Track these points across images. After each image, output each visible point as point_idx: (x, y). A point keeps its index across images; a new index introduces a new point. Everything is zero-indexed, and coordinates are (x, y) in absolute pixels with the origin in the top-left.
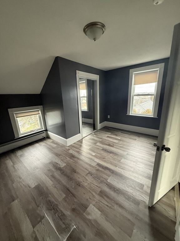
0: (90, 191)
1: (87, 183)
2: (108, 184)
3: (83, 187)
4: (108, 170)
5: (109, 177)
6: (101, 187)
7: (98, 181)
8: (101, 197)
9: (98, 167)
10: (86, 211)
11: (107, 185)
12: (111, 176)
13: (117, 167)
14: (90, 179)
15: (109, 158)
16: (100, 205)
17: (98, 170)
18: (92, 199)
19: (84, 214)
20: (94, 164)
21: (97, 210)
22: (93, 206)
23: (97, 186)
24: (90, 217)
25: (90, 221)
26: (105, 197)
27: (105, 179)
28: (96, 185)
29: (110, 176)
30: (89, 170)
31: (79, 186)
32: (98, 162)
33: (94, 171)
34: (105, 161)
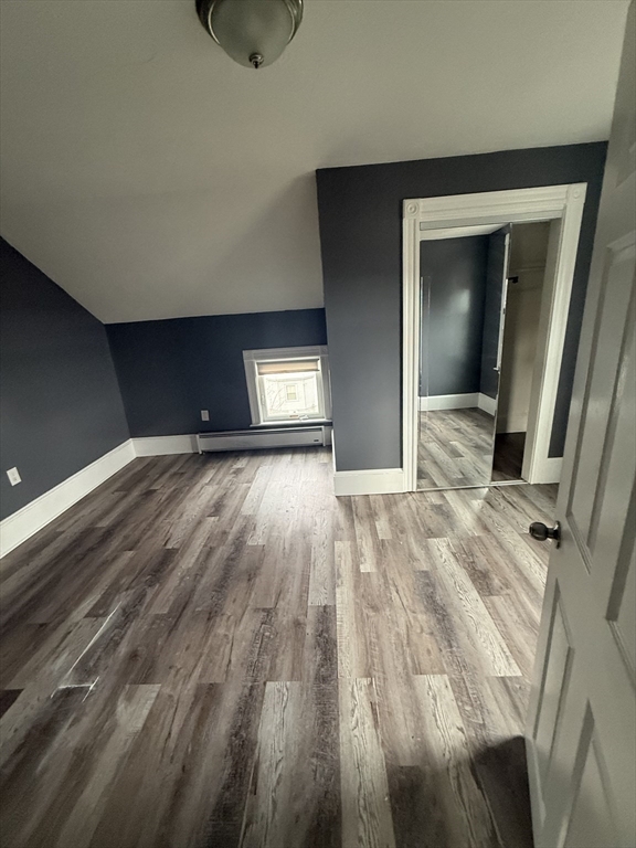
0: (201, 656)
1: (228, 629)
2: (255, 692)
3: (208, 631)
4: (324, 653)
5: (292, 678)
6: (229, 679)
7: (252, 652)
8: (193, 699)
9: (311, 619)
10: (134, 686)
11: (247, 691)
12: (297, 684)
13: (365, 682)
14: (248, 625)
15: (396, 623)
16: (164, 713)
17: (298, 624)
18: (178, 677)
19: (127, 686)
20: (316, 599)
21: (145, 712)
22: (154, 695)
23: (230, 661)
24: (121, 706)
25: (113, 712)
26: (197, 710)
27: (273, 668)
28: (233, 659)
29: (300, 679)
30: (281, 603)
31: (208, 619)
32: (338, 601)
33: (284, 619)
34: (361, 620)
